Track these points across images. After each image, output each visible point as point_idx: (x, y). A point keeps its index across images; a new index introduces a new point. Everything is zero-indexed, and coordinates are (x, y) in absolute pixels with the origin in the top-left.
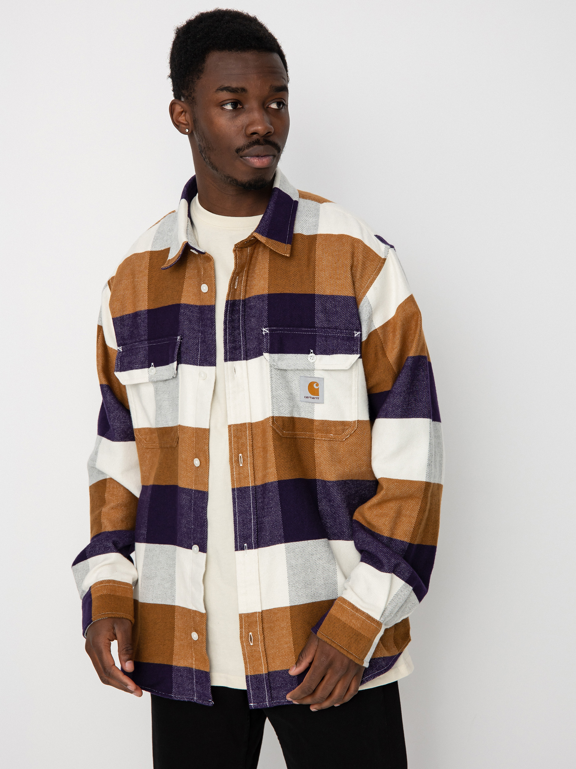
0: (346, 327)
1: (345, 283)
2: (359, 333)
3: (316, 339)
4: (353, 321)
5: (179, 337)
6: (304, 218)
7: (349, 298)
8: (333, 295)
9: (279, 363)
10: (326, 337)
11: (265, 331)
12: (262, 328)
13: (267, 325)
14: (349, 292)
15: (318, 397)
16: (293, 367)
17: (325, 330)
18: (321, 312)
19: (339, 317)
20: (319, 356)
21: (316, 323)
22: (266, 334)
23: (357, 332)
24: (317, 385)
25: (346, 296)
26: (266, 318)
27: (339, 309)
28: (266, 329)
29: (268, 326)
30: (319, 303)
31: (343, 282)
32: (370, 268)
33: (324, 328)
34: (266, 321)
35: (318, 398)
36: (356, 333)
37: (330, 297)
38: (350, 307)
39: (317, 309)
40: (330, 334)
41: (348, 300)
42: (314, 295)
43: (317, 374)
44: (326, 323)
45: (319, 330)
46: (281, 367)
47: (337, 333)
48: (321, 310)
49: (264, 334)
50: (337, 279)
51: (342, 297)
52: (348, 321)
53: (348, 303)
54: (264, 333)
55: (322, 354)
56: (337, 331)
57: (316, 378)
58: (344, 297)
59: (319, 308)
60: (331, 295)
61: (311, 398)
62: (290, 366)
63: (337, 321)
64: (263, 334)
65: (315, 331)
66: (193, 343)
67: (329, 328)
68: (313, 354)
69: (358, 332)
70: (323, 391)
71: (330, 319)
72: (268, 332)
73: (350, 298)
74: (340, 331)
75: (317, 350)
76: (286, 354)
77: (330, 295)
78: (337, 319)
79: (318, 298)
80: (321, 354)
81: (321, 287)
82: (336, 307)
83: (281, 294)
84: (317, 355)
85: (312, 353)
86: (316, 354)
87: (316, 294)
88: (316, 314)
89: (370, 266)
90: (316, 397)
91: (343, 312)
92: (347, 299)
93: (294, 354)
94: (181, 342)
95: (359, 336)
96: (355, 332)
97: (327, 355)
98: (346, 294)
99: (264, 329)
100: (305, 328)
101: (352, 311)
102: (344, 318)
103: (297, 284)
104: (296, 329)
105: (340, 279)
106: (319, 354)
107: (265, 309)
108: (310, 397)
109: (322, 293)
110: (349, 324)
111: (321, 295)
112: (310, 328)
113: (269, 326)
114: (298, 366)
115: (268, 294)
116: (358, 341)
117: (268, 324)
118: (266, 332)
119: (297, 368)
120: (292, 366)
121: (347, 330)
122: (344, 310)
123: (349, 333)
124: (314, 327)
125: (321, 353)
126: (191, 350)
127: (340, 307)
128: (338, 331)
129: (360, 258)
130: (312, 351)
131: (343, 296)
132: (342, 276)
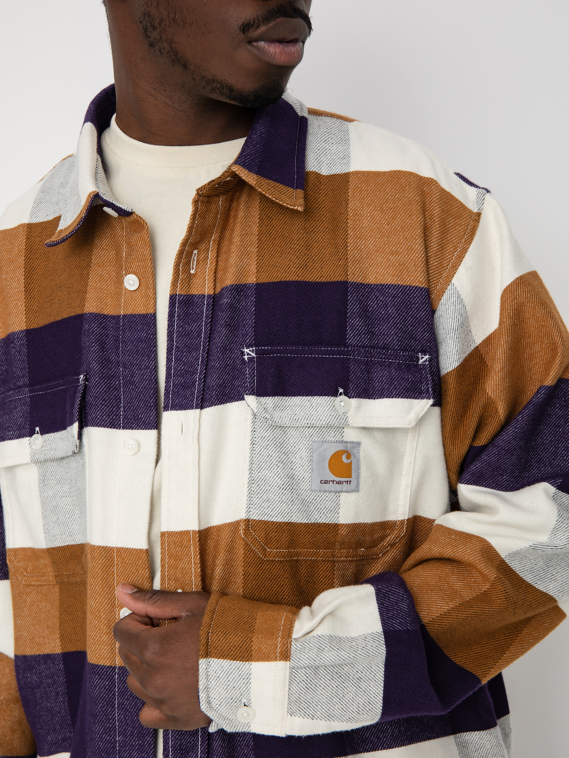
0: (405, 346)
1: (408, 261)
2: (427, 356)
3: (350, 367)
4: (418, 333)
5: (82, 376)
6: (321, 146)
7: (414, 291)
8: (381, 285)
9: (276, 415)
10: (367, 364)
11: (248, 354)
12: (244, 348)
13: (252, 341)
14: (414, 277)
15: (349, 479)
16: (304, 422)
17: (365, 351)
18: (359, 316)
19: (393, 326)
20: (354, 402)
21: (349, 336)
22: (251, 359)
23: (423, 356)
24: (349, 456)
25: (408, 286)
26: (252, 329)
27: (392, 310)
28: (251, 349)
29: (254, 344)
30: (355, 299)
31: (403, 259)
32: (456, 230)
33: (364, 347)
34: (251, 335)
35: (350, 481)
36: (422, 358)
37: (375, 288)
38: (413, 308)
39: (351, 310)
40: (375, 358)
41: (412, 293)
42: (346, 283)
43: (350, 435)
44: (367, 337)
45: (354, 350)
46: (280, 421)
47: (388, 356)
48: (358, 313)
49: (246, 359)
50: (392, 253)
51: (400, 288)
52: (408, 334)
53: (409, 300)
54: (246, 357)
55: (361, 398)
56: (387, 354)
57: (347, 442)
58: (403, 288)
59: (355, 308)
60: (378, 285)
61: (335, 482)
62: (297, 420)
63: (388, 333)
64: (244, 359)
65: (348, 353)
66: (109, 387)
67: (373, 347)
68: (343, 397)
69: (425, 355)
70: (358, 468)
71: (374, 330)
72: (254, 355)
73: (415, 289)
74: (394, 353)
75: (351, 390)
76: (289, 396)
77: (375, 285)
78: (388, 329)
79: (354, 289)
80: (358, 398)
81: (359, 269)
82: (386, 306)
83: (281, 282)
84: (352, 399)
85: (341, 394)
86: (349, 397)
87: (350, 282)
88: (349, 320)
89: (454, 227)
90: (346, 479)
91: (400, 317)
92: (410, 291)
93: (304, 397)
94: (85, 386)
95: (427, 363)
96: (420, 356)
97: (369, 398)
98: (408, 281)
99: (246, 350)
100: (327, 346)
101: (417, 315)
102: (401, 327)
103: (312, 264)
104: (308, 348)
105: (397, 253)
106: (356, 397)
107: (251, 311)
108: (333, 481)
109: (359, 280)
110: (409, 340)
111: (358, 283)
112: (337, 345)
113: (256, 343)
114: (315, 418)
115: (257, 284)
116: (427, 374)
117: (254, 340)
118: (250, 355)
119: (312, 423)
120: (303, 419)
121: (406, 350)
122: (402, 313)
123: (409, 357)
124: (345, 345)
125: (360, 396)
126: (104, 400)
127: (395, 307)
128: (390, 354)
129: (436, 213)
130: (341, 390)
131: (402, 286)
132: (401, 248)
